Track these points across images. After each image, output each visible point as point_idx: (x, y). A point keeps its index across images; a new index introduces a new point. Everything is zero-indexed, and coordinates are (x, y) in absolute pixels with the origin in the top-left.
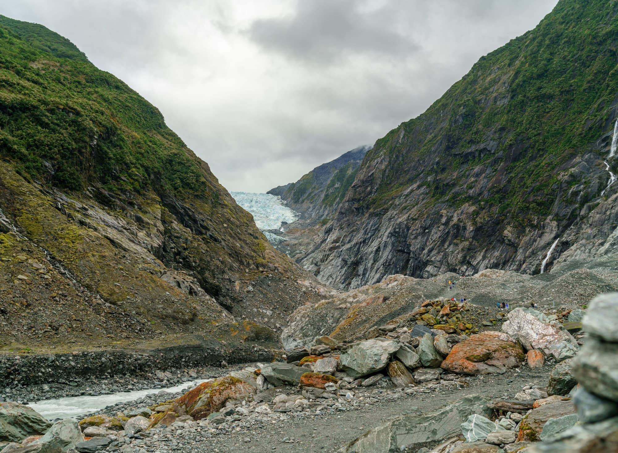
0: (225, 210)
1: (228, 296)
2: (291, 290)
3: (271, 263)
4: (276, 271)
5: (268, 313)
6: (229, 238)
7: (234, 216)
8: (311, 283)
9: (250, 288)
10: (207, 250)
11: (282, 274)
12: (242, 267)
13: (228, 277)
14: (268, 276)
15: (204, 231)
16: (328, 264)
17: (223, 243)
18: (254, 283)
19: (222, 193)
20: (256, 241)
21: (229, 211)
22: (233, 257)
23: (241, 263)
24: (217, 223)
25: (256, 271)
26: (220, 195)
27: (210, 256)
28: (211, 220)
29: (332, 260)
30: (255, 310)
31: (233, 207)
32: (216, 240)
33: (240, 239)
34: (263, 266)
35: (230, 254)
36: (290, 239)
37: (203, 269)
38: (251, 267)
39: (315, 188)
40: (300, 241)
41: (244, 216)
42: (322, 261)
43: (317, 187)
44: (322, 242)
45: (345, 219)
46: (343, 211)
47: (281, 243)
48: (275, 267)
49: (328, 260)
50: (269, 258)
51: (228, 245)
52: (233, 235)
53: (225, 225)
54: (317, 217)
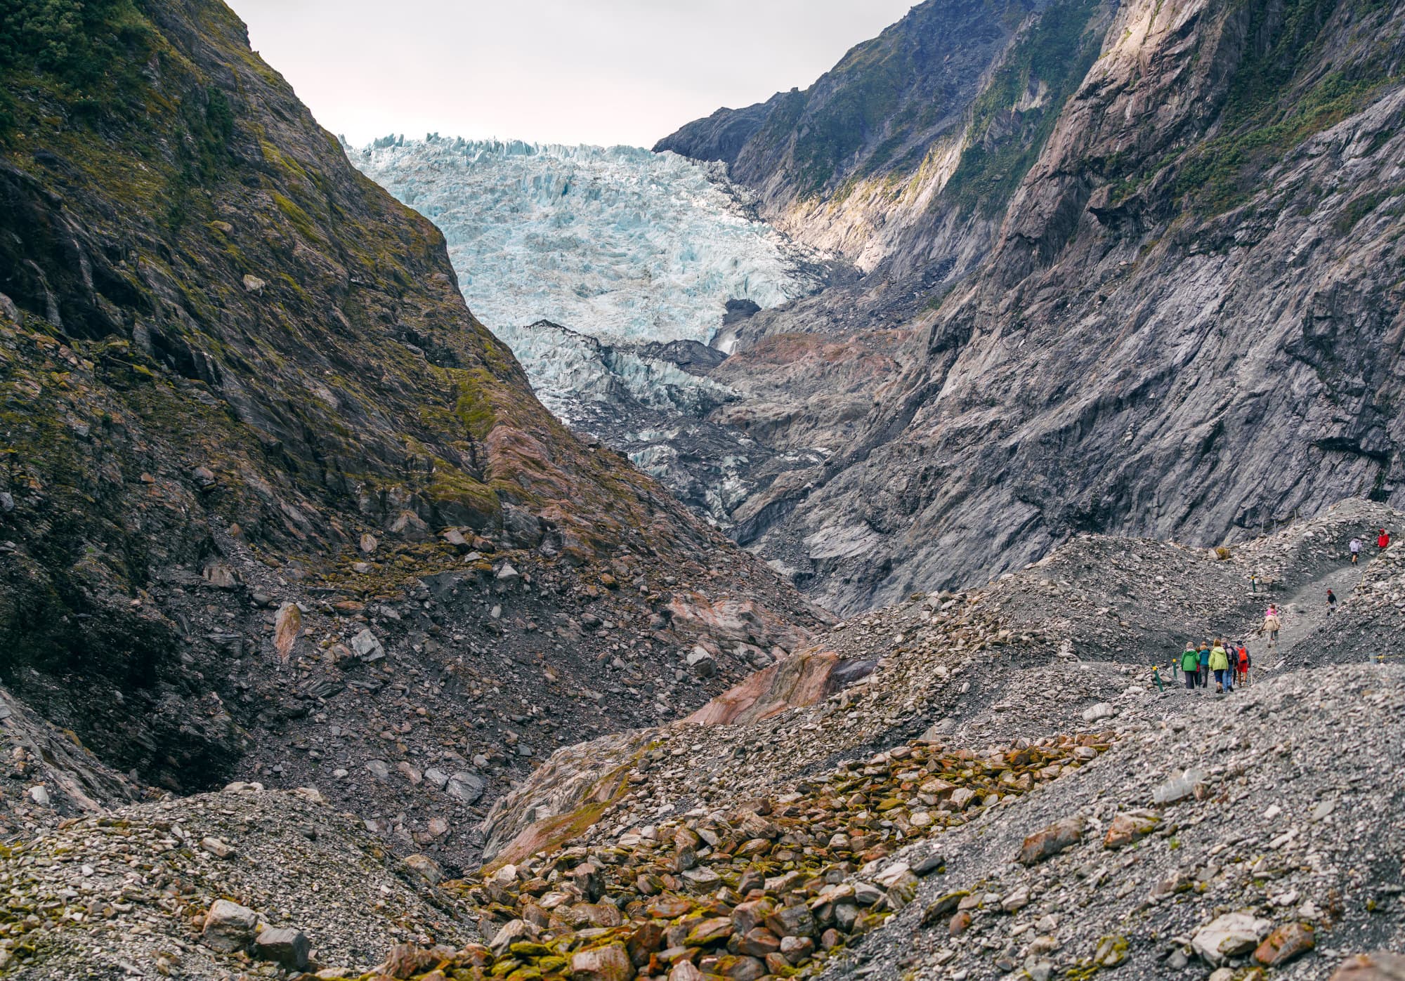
0: (264, 198)
1: (221, 686)
2: (622, 654)
3: (520, 499)
4: (548, 547)
5: (455, 789)
6: (272, 355)
7: (317, 231)
8: (748, 617)
9: (365, 642)
10: (107, 423)
11: (581, 563)
12: (336, 524)
13: (227, 579)
14: (489, 576)
15: (115, 314)
16: (935, 520)
17: (232, 386)
18: (393, 614)
19: (253, 101)
20: (439, 373)
21: (289, 204)
22: (291, 468)
23: (338, 498)
24: (200, 269)
25: (424, 548)
26: (242, 110)
27: (125, 453)
28: (163, 253)
29: (961, 498)
30: (381, 769)
31: (314, 178)
32: (188, 366)
33: (342, 365)
34: (473, 516)
35: (269, 450)
36: (760, 391)
37: (72, 527)
38: (400, 524)
39: (910, 114)
40: (813, 399)
41: (385, 235)
42: (910, 504)
43: (922, 112)
44: (914, 404)
45: (1042, 275)
46: (1028, 226)
47: (705, 412)
48: (543, 524)
49: (938, 503)
50: (512, 474)
51: (262, 398)
52: (300, 337)
53: (253, 283)
54: (919, 275)
